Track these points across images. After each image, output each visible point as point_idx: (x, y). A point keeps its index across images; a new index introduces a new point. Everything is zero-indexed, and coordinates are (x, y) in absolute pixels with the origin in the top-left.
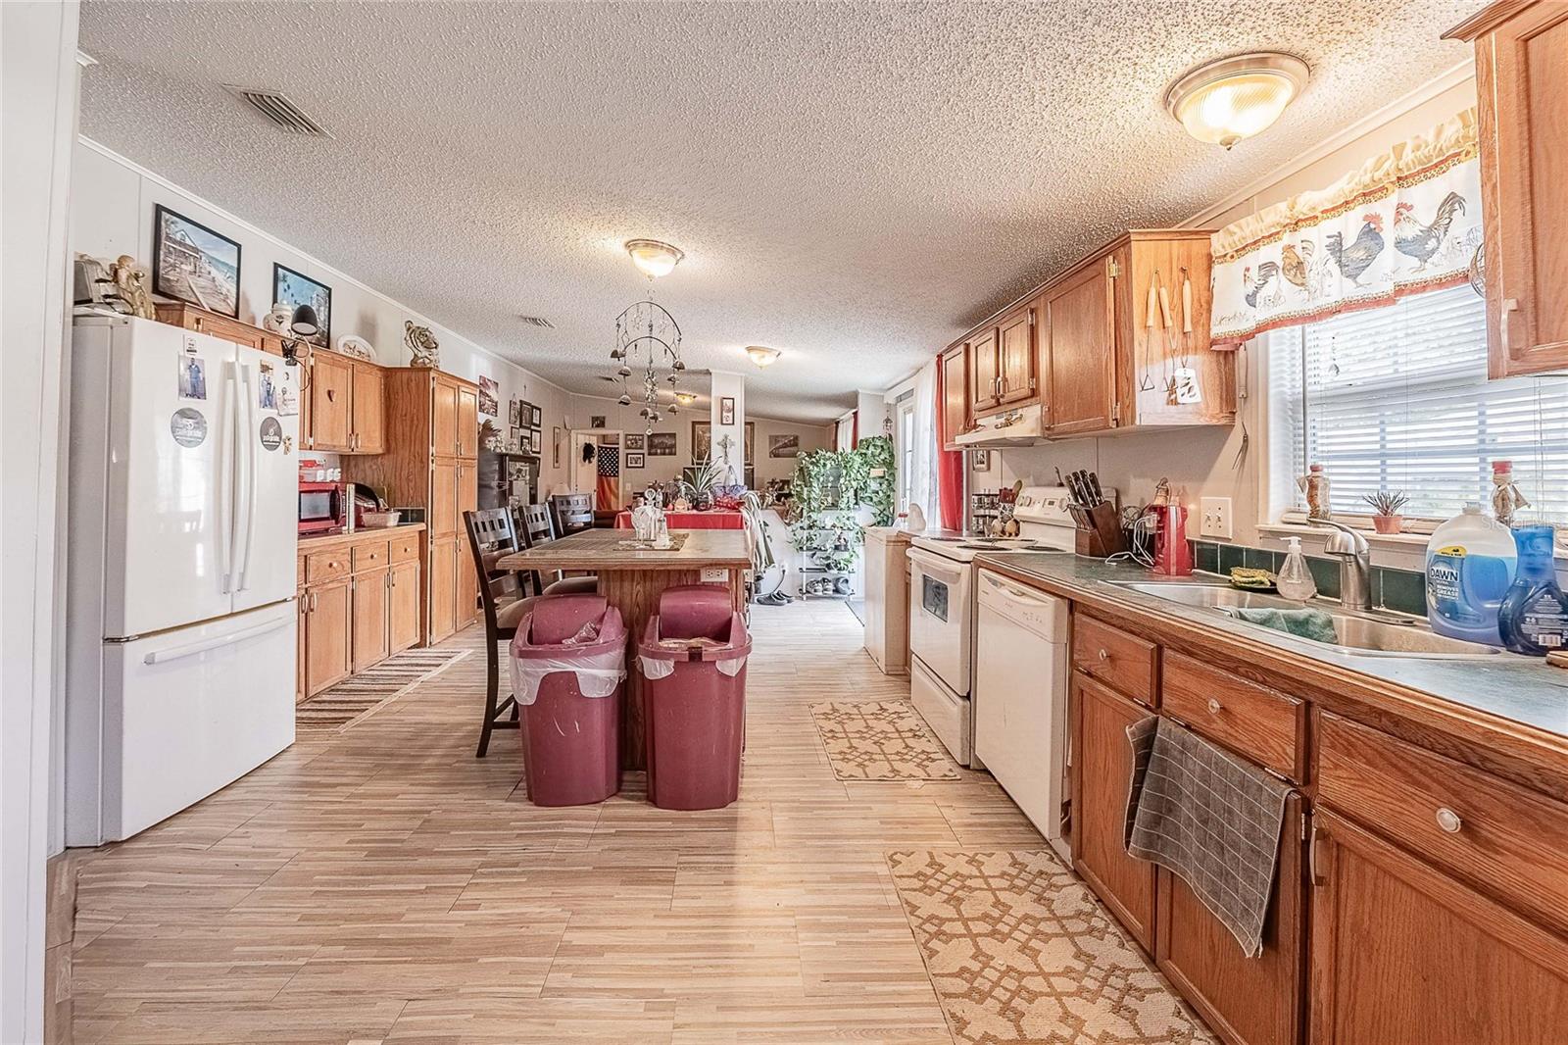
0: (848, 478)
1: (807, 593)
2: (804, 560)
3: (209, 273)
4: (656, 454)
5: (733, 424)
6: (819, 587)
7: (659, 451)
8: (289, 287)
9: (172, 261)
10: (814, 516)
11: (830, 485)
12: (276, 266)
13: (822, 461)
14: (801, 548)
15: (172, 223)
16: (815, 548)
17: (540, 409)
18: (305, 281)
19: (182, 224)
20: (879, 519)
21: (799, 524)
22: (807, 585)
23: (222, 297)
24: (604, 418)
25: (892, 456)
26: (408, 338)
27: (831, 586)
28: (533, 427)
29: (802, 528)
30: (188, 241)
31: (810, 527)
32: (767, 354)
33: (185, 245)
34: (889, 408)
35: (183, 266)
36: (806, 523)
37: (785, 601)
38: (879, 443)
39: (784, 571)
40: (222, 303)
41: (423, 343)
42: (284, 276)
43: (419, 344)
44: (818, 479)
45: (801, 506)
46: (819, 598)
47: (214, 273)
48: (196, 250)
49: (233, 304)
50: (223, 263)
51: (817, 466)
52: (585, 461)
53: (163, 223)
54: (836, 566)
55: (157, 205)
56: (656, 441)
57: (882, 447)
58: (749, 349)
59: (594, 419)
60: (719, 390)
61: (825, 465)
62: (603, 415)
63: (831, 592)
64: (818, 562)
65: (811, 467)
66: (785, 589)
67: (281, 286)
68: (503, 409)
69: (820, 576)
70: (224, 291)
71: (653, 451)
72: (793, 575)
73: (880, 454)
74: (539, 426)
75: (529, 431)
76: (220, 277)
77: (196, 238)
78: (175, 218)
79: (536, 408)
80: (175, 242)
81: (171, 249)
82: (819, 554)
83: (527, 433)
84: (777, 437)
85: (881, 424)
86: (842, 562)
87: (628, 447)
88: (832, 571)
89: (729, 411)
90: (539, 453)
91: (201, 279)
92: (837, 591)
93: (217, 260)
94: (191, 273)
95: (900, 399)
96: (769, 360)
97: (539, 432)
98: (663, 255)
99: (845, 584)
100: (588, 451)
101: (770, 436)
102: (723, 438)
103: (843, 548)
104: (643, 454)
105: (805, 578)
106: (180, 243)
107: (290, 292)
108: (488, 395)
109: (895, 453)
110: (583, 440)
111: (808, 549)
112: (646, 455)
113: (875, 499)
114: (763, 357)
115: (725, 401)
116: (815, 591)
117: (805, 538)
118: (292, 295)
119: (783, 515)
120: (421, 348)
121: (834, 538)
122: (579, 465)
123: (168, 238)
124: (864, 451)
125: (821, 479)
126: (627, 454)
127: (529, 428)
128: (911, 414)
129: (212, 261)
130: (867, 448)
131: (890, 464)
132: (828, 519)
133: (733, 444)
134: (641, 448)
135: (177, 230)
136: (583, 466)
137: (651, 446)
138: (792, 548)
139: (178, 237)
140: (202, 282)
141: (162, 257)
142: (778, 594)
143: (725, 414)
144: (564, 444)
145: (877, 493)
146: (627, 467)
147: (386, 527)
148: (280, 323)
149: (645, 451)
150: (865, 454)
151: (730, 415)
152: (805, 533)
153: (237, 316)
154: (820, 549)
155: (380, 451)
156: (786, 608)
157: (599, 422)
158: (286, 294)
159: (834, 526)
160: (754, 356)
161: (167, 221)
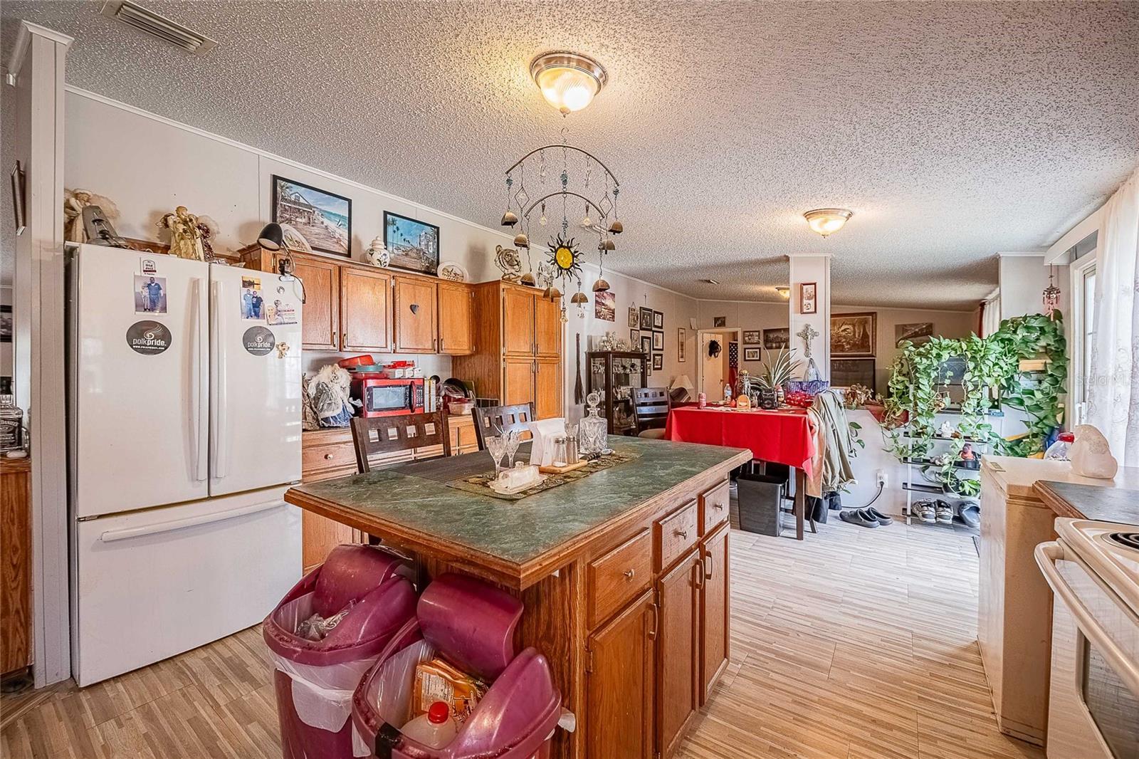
0: (977, 373)
1: (914, 515)
2: (912, 474)
3: (322, 223)
4: (771, 348)
5: (815, 312)
6: (931, 512)
7: (774, 345)
8: (397, 228)
9: (288, 216)
10: (922, 421)
11: (947, 382)
12: (386, 213)
13: (934, 352)
14: (906, 459)
15: (287, 188)
16: (928, 461)
17: (662, 314)
18: (413, 223)
19: (296, 188)
20: (1035, 430)
21: (902, 430)
22: (913, 505)
23: (335, 240)
24: (724, 318)
25: (1061, 340)
26: (497, 259)
27: (949, 513)
28: (654, 329)
29: (906, 433)
30: (302, 200)
31: (918, 434)
32: (830, 217)
33: (300, 204)
34: (1056, 271)
35: (297, 219)
36: (911, 429)
37: (876, 523)
38: (1035, 324)
39: (882, 484)
40: (336, 245)
41: (508, 262)
42: (393, 221)
43: (505, 263)
44: (929, 375)
45: (902, 407)
46: (931, 525)
47: (326, 222)
48: (310, 207)
49: (345, 243)
50: (335, 214)
51: (927, 358)
52: (710, 355)
53: (278, 189)
54: (957, 489)
55: (274, 176)
56: (771, 336)
57: (1042, 329)
58: (808, 215)
59: (716, 319)
60: (797, 274)
61: (939, 356)
62: (723, 316)
63: (950, 522)
64: (931, 477)
65: (917, 359)
66: (880, 507)
67: (390, 229)
68: (622, 315)
69: (934, 498)
70: (337, 236)
71: (769, 345)
72: (895, 490)
73: (1038, 339)
74: (661, 327)
75: (651, 332)
76: (332, 225)
77: (308, 197)
78: (290, 184)
79: (657, 313)
80: (290, 202)
81: (287, 208)
82: (932, 468)
83: (649, 334)
84: (905, 325)
85: (1040, 296)
86: (966, 484)
87: (745, 343)
88: (950, 495)
89: (809, 298)
90: (662, 350)
91: (315, 228)
92: (959, 519)
93: (328, 212)
94: (305, 224)
95: (1074, 254)
96: (834, 224)
97: (662, 332)
98: (569, 74)
99: (974, 514)
100: (713, 348)
101: (897, 326)
102: (803, 328)
103: (970, 466)
104: (760, 349)
105: (910, 496)
106: (295, 203)
107: (399, 232)
108: (603, 304)
109: (1066, 337)
110: (708, 338)
111: (915, 461)
112: (762, 350)
113: (1027, 402)
114: (826, 221)
115: (805, 287)
116: (924, 516)
117: (910, 447)
118: (402, 235)
119: (880, 416)
120: (507, 267)
121: (956, 451)
122: (705, 359)
123: (284, 199)
124: (1008, 336)
125: (934, 374)
126: (745, 349)
127: (651, 330)
128: (1094, 277)
129: (324, 213)
130: (1015, 332)
131: (1058, 352)
132: (947, 426)
133: (815, 334)
134: (758, 343)
135: (291, 193)
136: (708, 360)
137: (766, 341)
138: (893, 458)
139: (293, 198)
140: (316, 230)
141: (278, 215)
142: (868, 512)
143: (805, 302)
144: (689, 343)
145: (1032, 393)
146: (745, 360)
147: (461, 415)
148: (372, 255)
149: (762, 345)
150: (1009, 340)
151: (812, 302)
152: (911, 441)
153: (349, 255)
154: (934, 463)
155: (468, 352)
156: (878, 530)
157: (720, 322)
158: (396, 234)
159: (956, 436)
160: (815, 224)
161: (282, 187)
